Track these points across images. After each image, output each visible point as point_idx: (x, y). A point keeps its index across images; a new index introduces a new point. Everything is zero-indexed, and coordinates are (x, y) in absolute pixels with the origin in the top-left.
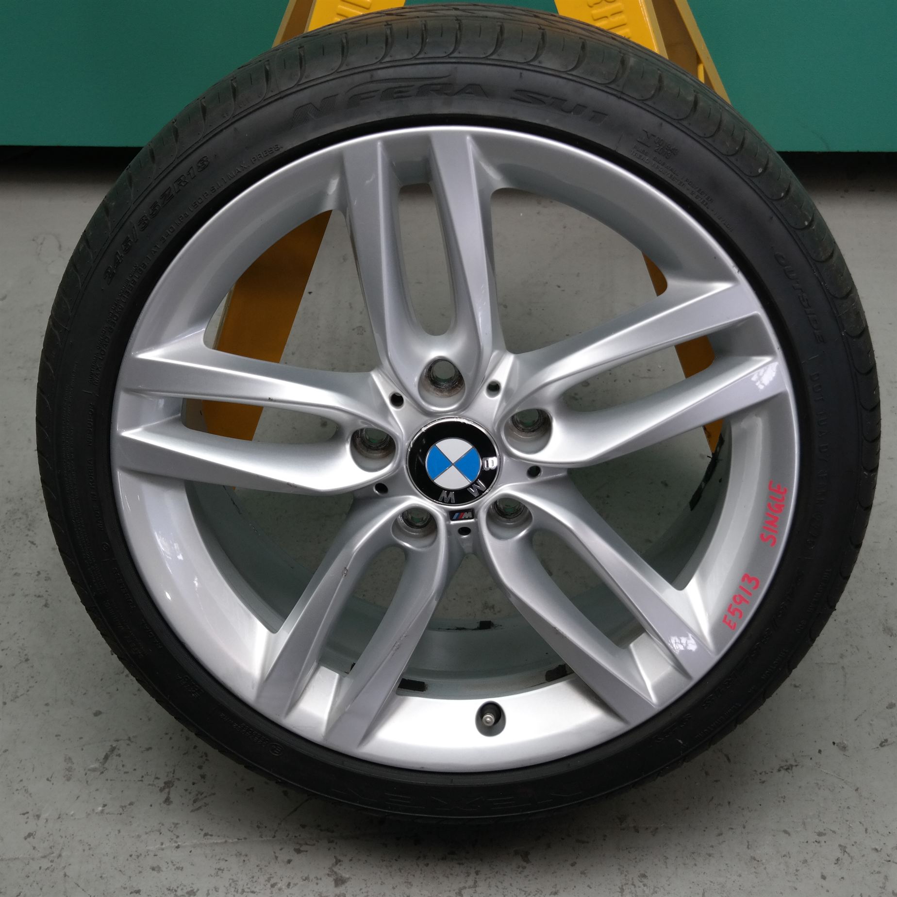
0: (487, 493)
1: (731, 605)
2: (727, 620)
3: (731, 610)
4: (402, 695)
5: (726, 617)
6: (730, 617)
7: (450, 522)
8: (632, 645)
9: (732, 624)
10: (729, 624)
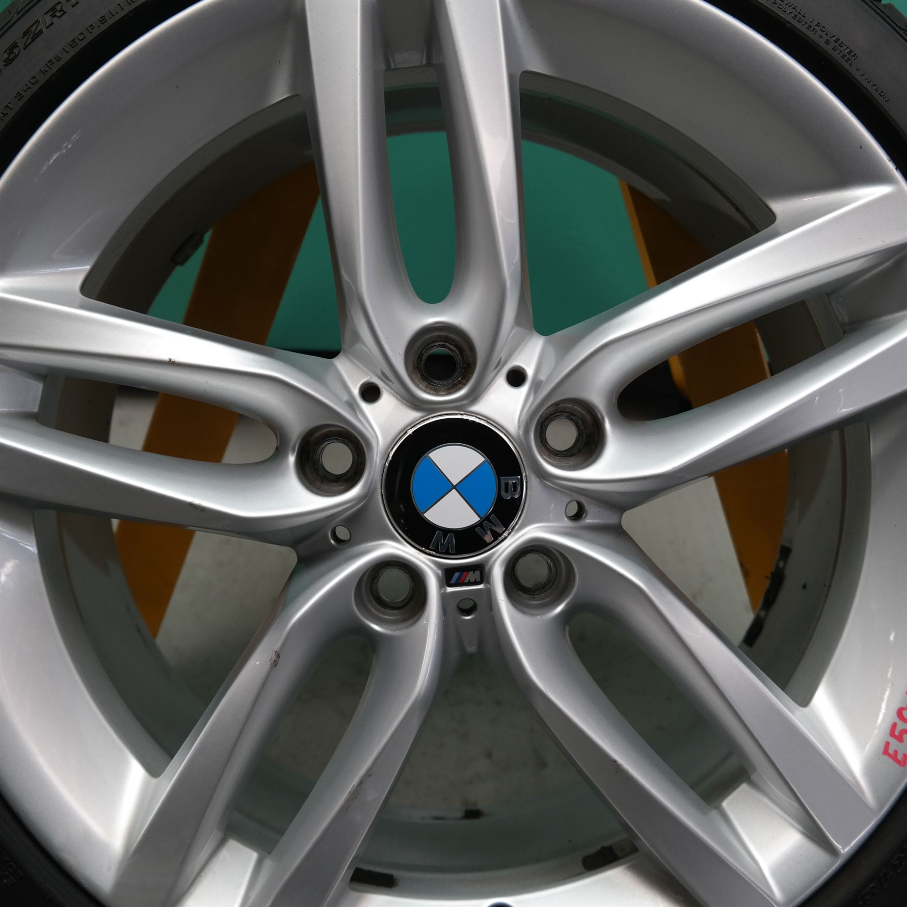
0: (506, 538)
1: (894, 726)
2: (891, 751)
3: (897, 733)
4: (358, 891)
5: (887, 744)
6: (894, 745)
7: (446, 589)
8: (725, 804)
9: (900, 757)
10: (894, 757)
